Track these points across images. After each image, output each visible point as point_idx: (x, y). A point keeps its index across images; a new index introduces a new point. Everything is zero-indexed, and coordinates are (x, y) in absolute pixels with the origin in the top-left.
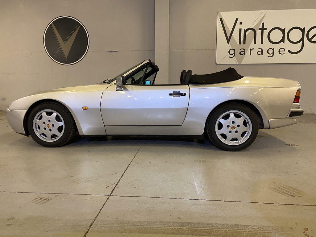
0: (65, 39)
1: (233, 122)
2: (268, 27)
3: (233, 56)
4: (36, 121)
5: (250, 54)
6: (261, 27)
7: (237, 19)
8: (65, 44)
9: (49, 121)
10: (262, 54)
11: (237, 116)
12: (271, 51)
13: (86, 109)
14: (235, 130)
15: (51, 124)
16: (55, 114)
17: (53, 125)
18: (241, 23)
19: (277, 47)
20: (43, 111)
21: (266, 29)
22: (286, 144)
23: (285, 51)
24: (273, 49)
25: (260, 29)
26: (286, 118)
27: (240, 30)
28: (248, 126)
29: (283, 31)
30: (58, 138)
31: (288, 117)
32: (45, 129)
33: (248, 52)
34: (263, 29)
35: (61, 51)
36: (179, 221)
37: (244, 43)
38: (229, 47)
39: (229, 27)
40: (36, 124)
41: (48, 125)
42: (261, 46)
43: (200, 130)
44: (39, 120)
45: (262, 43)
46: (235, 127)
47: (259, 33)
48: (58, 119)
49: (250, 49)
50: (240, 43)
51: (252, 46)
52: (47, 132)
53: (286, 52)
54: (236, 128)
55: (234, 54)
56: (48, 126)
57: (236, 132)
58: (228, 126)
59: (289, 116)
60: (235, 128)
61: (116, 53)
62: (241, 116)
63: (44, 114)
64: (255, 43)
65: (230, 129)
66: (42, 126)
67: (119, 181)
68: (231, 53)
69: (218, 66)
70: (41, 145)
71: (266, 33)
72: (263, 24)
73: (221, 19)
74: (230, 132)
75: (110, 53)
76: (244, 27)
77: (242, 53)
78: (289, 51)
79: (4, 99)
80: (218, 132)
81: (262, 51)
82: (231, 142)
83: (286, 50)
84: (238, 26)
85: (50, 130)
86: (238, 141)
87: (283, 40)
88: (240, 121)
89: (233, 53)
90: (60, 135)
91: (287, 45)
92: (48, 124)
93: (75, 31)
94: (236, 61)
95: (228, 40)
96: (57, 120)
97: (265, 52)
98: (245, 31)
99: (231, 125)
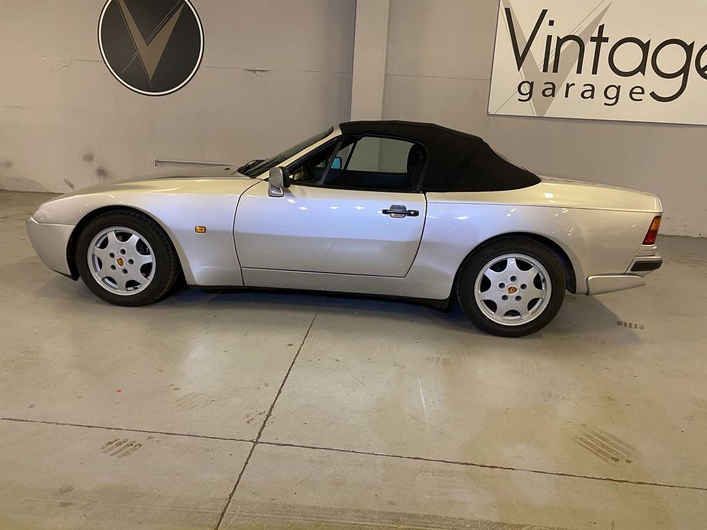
0: (148, 36)
1: (513, 279)
2: (613, 35)
3: (526, 97)
4: (94, 249)
5: (567, 96)
6: (595, 35)
7: (544, 12)
8: (147, 45)
9: (123, 252)
10: (592, 96)
11: (523, 266)
12: (612, 93)
13: (203, 231)
14: (515, 294)
15: (126, 258)
16: (135, 238)
17: (131, 262)
18: (551, 23)
19: (626, 84)
20: (110, 230)
21: (606, 40)
22: (619, 323)
23: (643, 93)
24: (618, 88)
25: (593, 39)
26: (624, 274)
27: (549, 38)
28: (543, 288)
29: (645, 47)
30: (141, 289)
31: (629, 271)
32: (113, 267)
33: (561, 91)
34: (600, 40)
35: (139, 62)
36: (391, 509)
37: (555, 70)
38: (520, 76)
39: (525, 31)
40: (93, 255)
41: (121, 259)
42: (592, 80)
43: (442, 290)
44: (99, 248)
45: (594, 72)
46: (515, 288)
47: (590, 47)
48: (141, 248)
49: (568, 84)
50: (545, 70)
51: (572, 77)
52: (117, 274)
53: (647, 96)
54: (518, 291)
55: (531, 93)
56: (121, 262)
57: (518, 298)
58: (502, 285)
59: (631, 270)
60: (516, 290)
61: (264, 73)
62: (532, 267)
63: (112, 236)
64: (579, 71)
65: (505, 292)
66: (108, 261)
67: (273, 406)
68: (523, 90)
69: (492, 118)
70: (103, 300)
71: (606, 48)
72: (601, 28)
73: (508, 11)
74: (505, 298)
75: (251, 73)
76: (558, 32)
77: (548, 92)
78: (653, 95)
79: (9, 165)
80: (480, 296)
81: (593, 91)
82: (504, 317)
83: (647, 92)
84: (545, 30)
85: (125, 271)
86: (518, 317)
87: (642, 69)
88: (528, 276)
89: (527, 90)
90: (145, 283)
91: (649, 80)
92: (119, 257)
93: (171, 16)
94: (533, 108)
95: (520, 61)
96: (139, 250)
97: (599, 93)
98: (560, 42)
99: (509, 284)
